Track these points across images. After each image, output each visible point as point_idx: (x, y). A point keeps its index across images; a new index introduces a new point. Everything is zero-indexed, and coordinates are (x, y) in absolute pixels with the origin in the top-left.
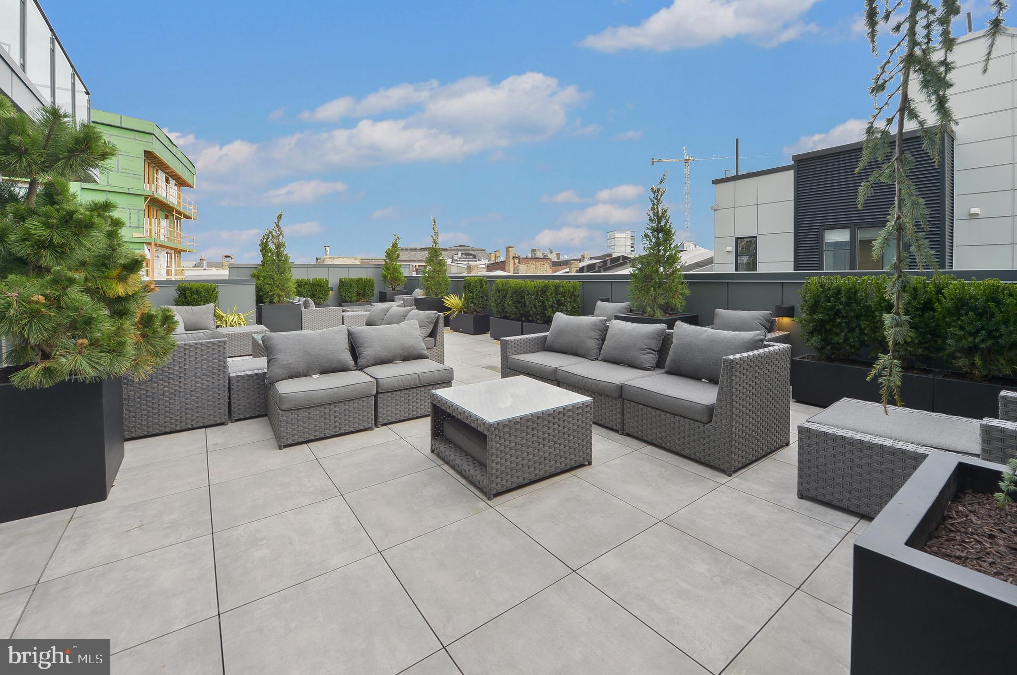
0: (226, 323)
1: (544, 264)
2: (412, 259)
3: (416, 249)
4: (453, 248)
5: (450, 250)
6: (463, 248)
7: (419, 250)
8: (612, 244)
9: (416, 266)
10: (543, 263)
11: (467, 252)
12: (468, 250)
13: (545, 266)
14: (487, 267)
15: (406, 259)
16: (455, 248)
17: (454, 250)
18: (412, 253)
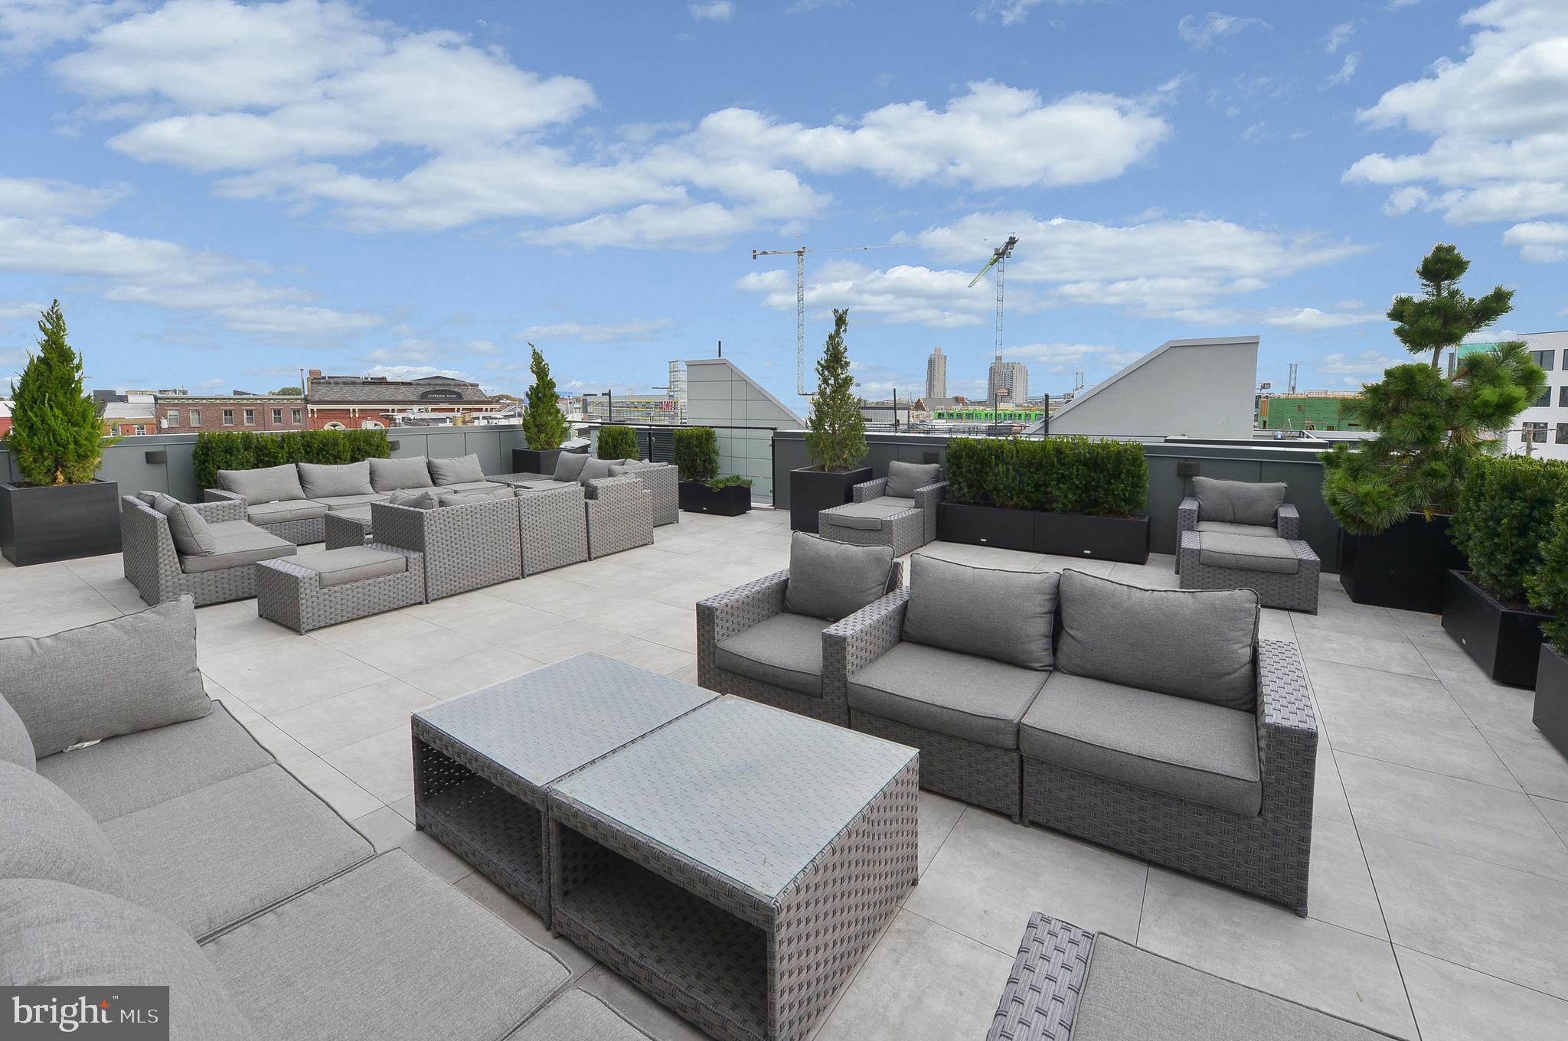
2: (345, 399)
4: (421, 382)
5: (417, 384)
6: (440, 382)
8: (675, 380)
11: (446, 388)
12: (448, 385)
15: (335, 399)
16: (426, 382)
17: (424, 385)
18: (347, 388)
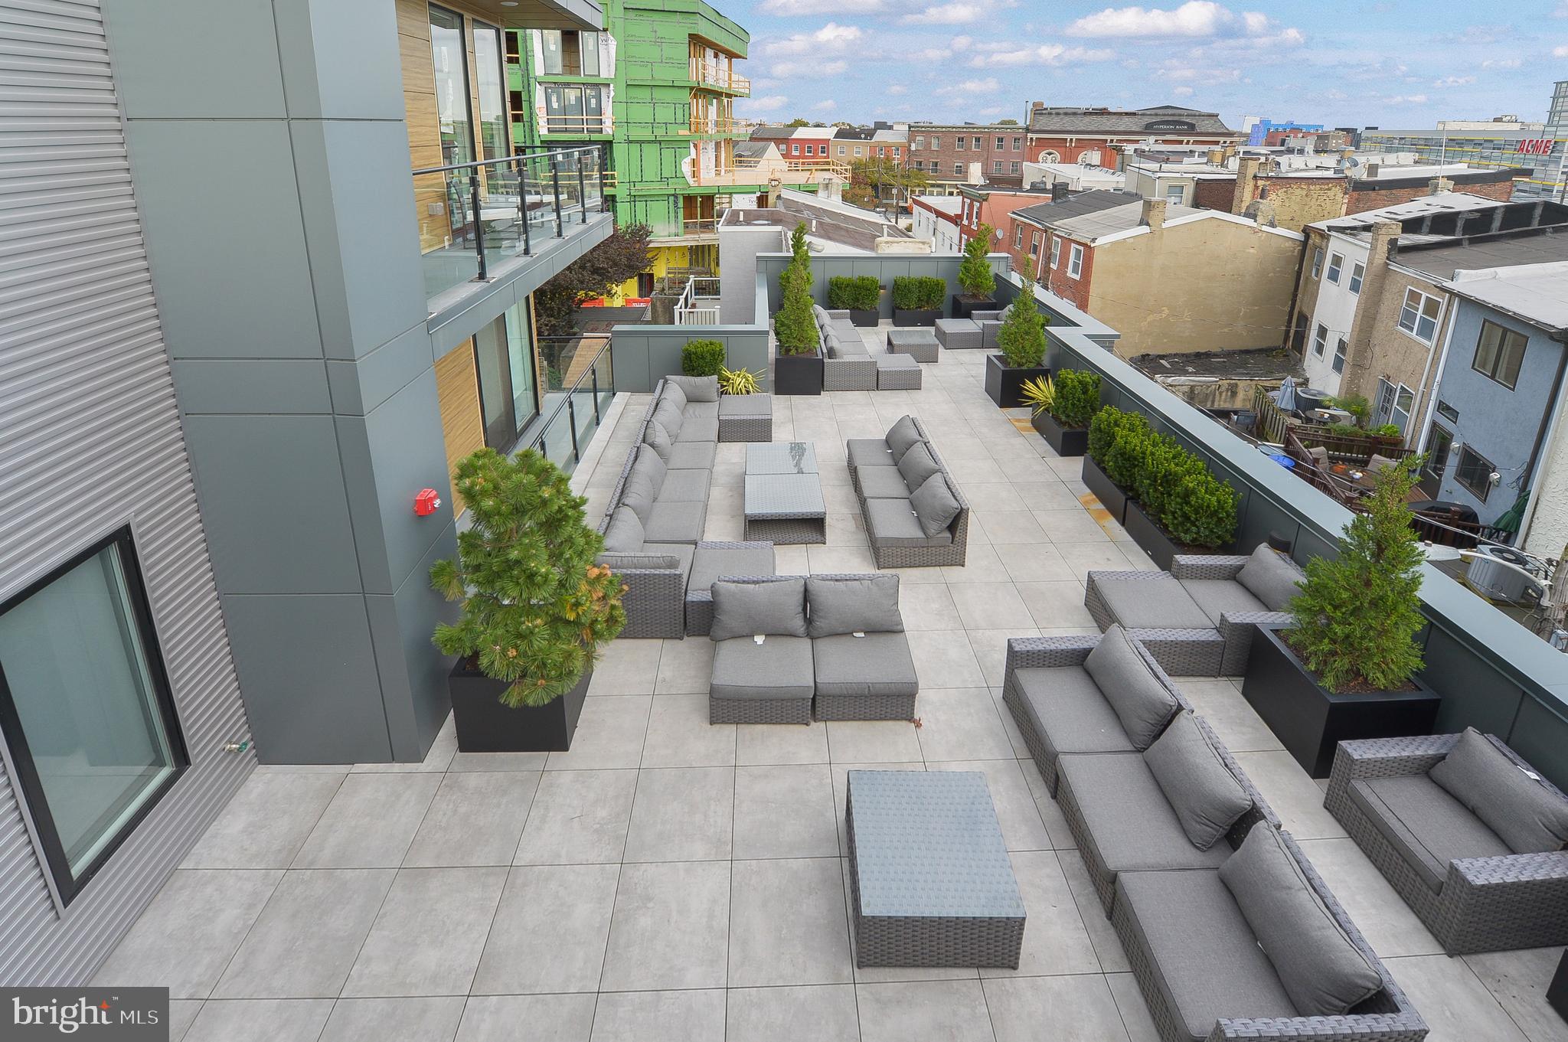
0: (733, 387)
1: (1329, 189)
2: (1064, 129)
3: (1075, 114)
4: (1148, 112)
5: (1142, 114)
6: (1170, 112)
7: (1080, 114)
9: (1071, 139)
10: (1326, 187)
11: (1176, 118)
12: (1180, 115)
13: (1331, 193)
14: (1197, 184)
15: (1055, 128)
16: (1153, 112)
17: (1151, 115)
18: (1067, 119)
